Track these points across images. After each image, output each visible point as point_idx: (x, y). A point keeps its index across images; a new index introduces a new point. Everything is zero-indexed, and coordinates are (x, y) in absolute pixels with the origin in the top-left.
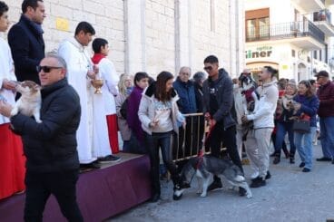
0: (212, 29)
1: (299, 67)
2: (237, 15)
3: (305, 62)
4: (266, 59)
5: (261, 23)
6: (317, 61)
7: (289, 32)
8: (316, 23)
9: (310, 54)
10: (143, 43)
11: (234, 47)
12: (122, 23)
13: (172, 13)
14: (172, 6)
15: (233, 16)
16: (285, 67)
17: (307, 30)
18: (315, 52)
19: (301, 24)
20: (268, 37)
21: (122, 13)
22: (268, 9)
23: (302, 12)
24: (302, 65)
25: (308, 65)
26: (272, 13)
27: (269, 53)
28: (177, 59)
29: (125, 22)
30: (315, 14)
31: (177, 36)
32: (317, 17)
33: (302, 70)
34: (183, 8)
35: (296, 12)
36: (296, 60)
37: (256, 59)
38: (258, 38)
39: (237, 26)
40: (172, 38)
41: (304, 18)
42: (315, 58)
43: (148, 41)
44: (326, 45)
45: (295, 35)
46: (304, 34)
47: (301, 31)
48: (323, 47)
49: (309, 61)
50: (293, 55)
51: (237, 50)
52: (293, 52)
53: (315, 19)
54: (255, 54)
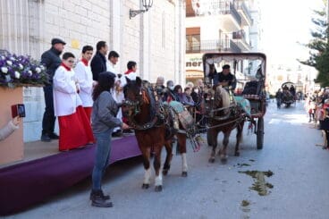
0: (163, 46)
2: (180, 35)
4: (197, 68)
5: (194, 39)
8: (235, 41)
11: (177, 60)
13: (138, 34)
14: (138, 29)
15: (177, 36)
17: (229, 47)
20: (199, 51)
22: (198, 29)
23: (224, 31)
26: (202, 31)
27: (200, 63)
30: (234, 34)
31: (142, 51)
32: (236, 36)
34: (146, 30)
35: (220, 31)
37: (189, 68)
39: (180, 43)
40: (138, 52)
41: (226, 36)
45: (220, 50)
46: (226, 51)
47: (224, 47)
51: (180, 62)
53: (234, 37)
54: (188, 64)
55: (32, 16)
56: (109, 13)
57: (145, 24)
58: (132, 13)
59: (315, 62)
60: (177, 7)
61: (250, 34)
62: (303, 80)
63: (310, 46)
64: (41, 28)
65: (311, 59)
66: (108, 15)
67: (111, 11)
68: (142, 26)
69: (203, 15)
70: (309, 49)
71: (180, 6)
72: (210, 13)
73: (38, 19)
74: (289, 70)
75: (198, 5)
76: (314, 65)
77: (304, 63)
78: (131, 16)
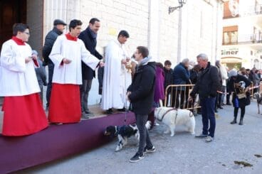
0: (202, 36)
1: (255, 61)
2: (217, 29)
3: (259, 59)
4: (234, 56)
5: (232, 34)
7: (249, 40)
12: (147, 32)
13: (177, 27)
14: (177, 22)
16: (246, 61)
17: (261, 39)
19: (258, 35)
20: (237, 43)
21: (147, 26)
22: (237, 26)
24: (257, 60)
26: (239, 29)
27: (237, 52)
28: (179, 53)
29: (149, 31)
31: (179, 39)
33: (257, 63)
35: (255, 28)
36: (254, 57)
37: (228, 55)
38: (230, 43)
40: (177, 41)
41: (260, 32)
43: (162, 42)
45: (253, 42)
46: (259, 42)
47: (257, 39)
49: (261, 58)
51: (216, 49)
52: (252, 53)
54: (228, 53)
55: (70, 10)
56: (148, 9)
57: (182, 19)
58: (171, 10)
60: (215, 8)
66: (146, 10)
67: (149, 7)
68: (180, 20)
69: (237, 16)
71: (218, 7)
75: (234, 7)
78: (170, 12)
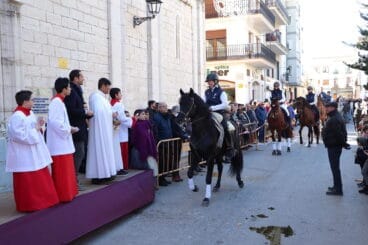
0: (178, 56)
1: (254, 84)
3: (259, 80)
4: (224, 77)
5: (219, 44)
6: (269, 78)
7: (244, 53)
8: (268, 44)
9: (263, 72)
10: (123, 74)
11: (196, 72)
12: (106, 58)
13: (145, 45)
14: (145, 39)
15: (195, 44)
17: (260, 52)
18: (268, 71)
19: (255, 46)
20: (225, 58)
21: (106, 50)
22: (225, 31)
23: (253, 31)
24: (256, 83)
25: (261, 82)
27: (226, 72)
29: (110, 57)
30: (267, 35)
31: (150, 65)
32: (269, 38)
33: (256, 87)
34: (155, 40)
35: (250, 34)
36: (251, 79)
38: (215, 58)
40: (145, 66)
41: (258, 39)
42: (268, 75)
43: (127, 72)
44: (278, 63)
45: (250, 56)
46: (257, 56)
47: (255, 52)
48: (274, 67)
49: (262, 78)
50: (248, 74)
51: (199, 74)
52: (248, 71)
53: (267, 40)
56: (106, 23)
57: (153, 33)
58: (137, 21)
59: (364, 65)
60: (195, 10)
61: (288, 34)
62: (352, 84)
63: (359, 46)
64: (17, 47)
65: (360, 61)
66: (104, 24)
67: (109, 20)
68: (149, 36)
69: (228, 16)
70: (358, 50)
71: (198, 8)
72: (236, 14)
73: (13, 36)
74: (336, 73)
75: (221, 5)
76: (364, 69)
77: (352, 66)
78: (135, 24)
